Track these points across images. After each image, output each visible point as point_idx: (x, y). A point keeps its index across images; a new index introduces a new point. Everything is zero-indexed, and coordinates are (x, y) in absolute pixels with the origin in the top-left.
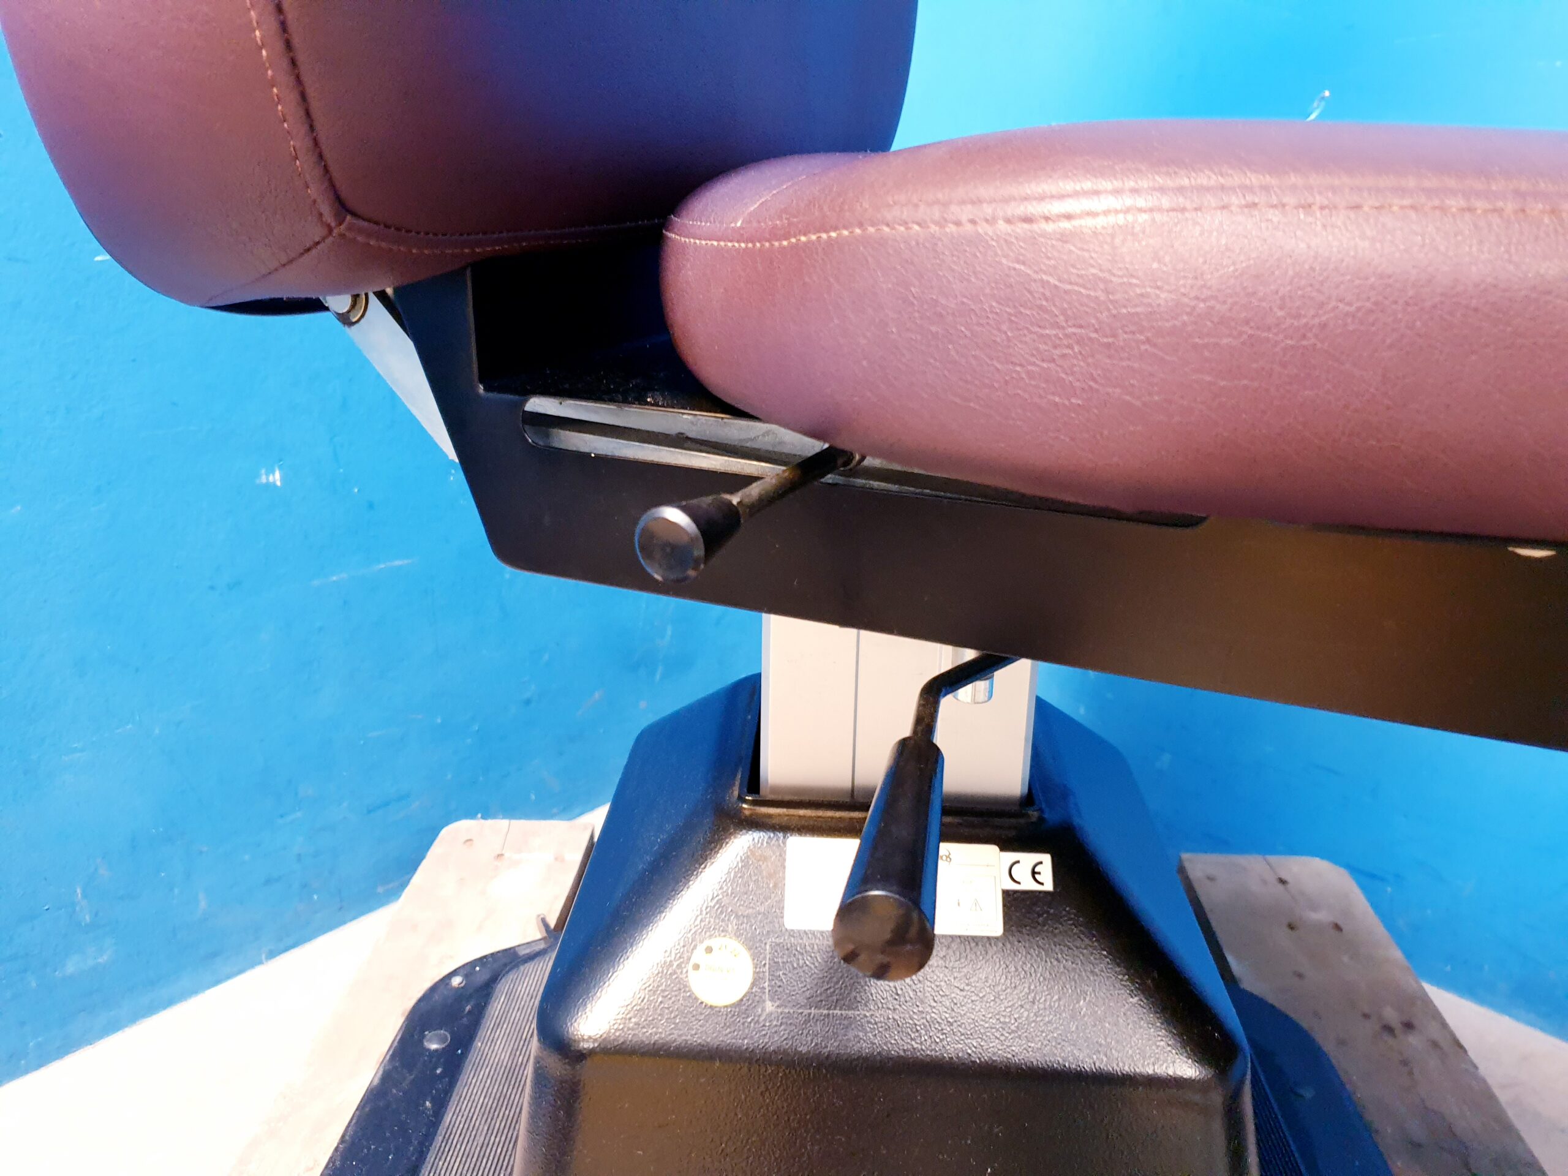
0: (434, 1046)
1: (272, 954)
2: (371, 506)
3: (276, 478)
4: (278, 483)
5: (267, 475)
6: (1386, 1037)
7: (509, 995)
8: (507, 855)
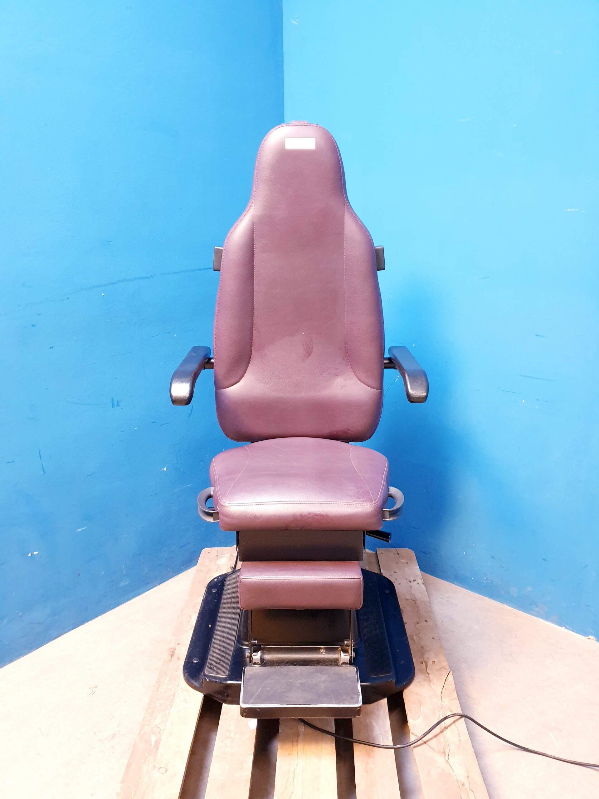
0: (214, 591)
1: (159, 584)
2: (184, 473)
3: (165, 469)
4: (166, 470)
5: (164, 469)
6: (410, 583)
7: (229, 579)
8: (219, 555)
